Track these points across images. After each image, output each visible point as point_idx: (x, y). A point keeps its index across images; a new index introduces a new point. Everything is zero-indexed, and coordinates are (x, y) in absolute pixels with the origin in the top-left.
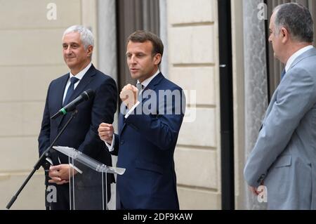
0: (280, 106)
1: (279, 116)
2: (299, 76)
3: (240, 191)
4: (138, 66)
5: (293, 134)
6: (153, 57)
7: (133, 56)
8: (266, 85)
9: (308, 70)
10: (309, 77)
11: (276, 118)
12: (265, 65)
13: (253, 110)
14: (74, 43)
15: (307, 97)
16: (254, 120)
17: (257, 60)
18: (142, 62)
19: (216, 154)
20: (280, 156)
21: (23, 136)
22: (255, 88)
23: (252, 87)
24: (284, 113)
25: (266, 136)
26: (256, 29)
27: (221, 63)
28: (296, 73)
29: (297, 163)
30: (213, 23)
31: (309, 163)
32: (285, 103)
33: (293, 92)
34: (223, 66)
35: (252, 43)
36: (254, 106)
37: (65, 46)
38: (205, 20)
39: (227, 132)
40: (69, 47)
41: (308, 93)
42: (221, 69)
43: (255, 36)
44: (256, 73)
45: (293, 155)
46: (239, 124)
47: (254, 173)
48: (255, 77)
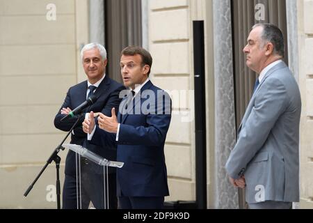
0: (258, 111)
1: (258, 118)
2: (274, 84)
3: (211, 181)
4: (129, 75)
5: (269, 134)
6: (142, 67)
7: (125, 66)
8: (233, 92)
9: (280, 80)
10: (282, 85)
11: (255, 121)
12: (232, 75)
13: (222, 113)
14: (96, 58)
15: (281, 102)
16: (222, 121)
17: (225, 71)
18: (132, 72)
19: (190, 149)
20: (258, 153)
21: (27, 134)
22: (224, 95)
23: (221, 94)
24: (262, 116)
25: (247, 136)
26: (225, 45)
27: (195, 74)
28: (271, 82)
29: (273, 158)
30: (188, 40)
31: (282, 157)
32: (263, 108)
33: (269, 98)
34: (198, 76)
35: (221, 57)
36: (223, 109)
37: (88, 60)
38: (181, 38)
39: (200, 131)
40: (91, 61)
41: (282, 99)
42: (195, 78)
43: (224, 51)
44: (224, 82)
45: (269, 152)
46: (210, 125)
47: (236, 166)
48: (224, 85)
